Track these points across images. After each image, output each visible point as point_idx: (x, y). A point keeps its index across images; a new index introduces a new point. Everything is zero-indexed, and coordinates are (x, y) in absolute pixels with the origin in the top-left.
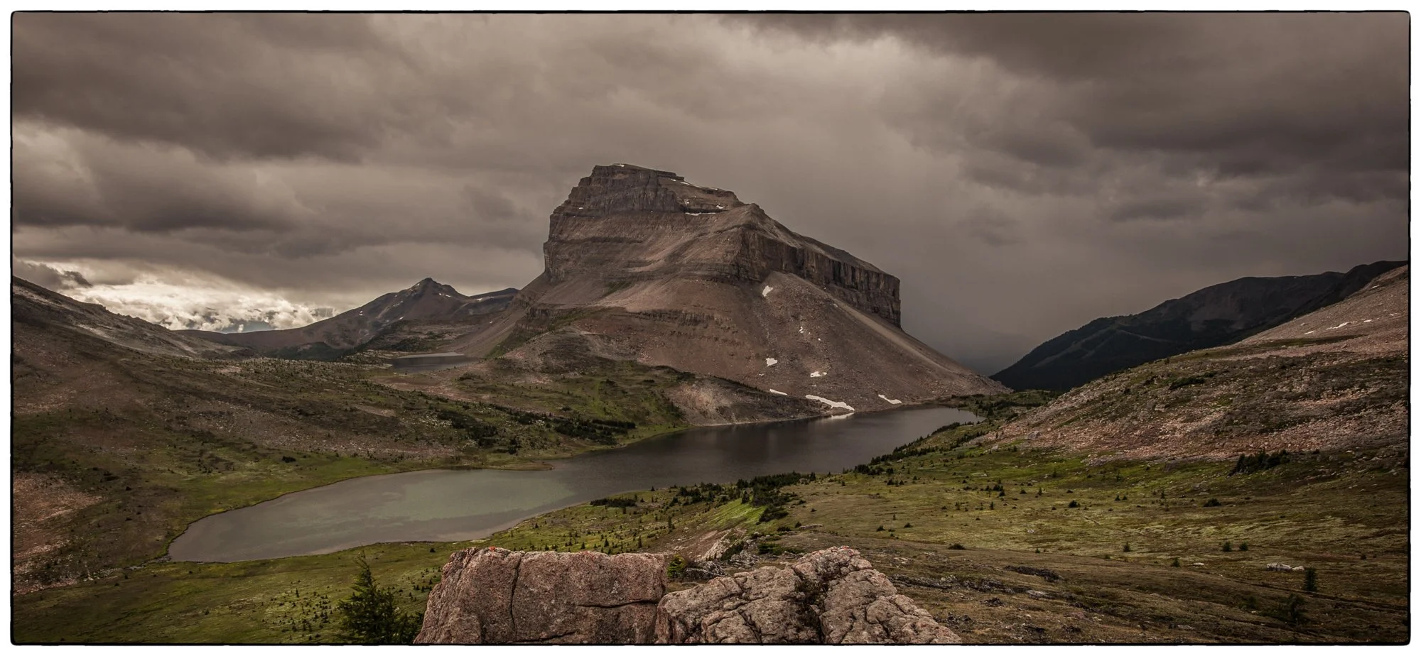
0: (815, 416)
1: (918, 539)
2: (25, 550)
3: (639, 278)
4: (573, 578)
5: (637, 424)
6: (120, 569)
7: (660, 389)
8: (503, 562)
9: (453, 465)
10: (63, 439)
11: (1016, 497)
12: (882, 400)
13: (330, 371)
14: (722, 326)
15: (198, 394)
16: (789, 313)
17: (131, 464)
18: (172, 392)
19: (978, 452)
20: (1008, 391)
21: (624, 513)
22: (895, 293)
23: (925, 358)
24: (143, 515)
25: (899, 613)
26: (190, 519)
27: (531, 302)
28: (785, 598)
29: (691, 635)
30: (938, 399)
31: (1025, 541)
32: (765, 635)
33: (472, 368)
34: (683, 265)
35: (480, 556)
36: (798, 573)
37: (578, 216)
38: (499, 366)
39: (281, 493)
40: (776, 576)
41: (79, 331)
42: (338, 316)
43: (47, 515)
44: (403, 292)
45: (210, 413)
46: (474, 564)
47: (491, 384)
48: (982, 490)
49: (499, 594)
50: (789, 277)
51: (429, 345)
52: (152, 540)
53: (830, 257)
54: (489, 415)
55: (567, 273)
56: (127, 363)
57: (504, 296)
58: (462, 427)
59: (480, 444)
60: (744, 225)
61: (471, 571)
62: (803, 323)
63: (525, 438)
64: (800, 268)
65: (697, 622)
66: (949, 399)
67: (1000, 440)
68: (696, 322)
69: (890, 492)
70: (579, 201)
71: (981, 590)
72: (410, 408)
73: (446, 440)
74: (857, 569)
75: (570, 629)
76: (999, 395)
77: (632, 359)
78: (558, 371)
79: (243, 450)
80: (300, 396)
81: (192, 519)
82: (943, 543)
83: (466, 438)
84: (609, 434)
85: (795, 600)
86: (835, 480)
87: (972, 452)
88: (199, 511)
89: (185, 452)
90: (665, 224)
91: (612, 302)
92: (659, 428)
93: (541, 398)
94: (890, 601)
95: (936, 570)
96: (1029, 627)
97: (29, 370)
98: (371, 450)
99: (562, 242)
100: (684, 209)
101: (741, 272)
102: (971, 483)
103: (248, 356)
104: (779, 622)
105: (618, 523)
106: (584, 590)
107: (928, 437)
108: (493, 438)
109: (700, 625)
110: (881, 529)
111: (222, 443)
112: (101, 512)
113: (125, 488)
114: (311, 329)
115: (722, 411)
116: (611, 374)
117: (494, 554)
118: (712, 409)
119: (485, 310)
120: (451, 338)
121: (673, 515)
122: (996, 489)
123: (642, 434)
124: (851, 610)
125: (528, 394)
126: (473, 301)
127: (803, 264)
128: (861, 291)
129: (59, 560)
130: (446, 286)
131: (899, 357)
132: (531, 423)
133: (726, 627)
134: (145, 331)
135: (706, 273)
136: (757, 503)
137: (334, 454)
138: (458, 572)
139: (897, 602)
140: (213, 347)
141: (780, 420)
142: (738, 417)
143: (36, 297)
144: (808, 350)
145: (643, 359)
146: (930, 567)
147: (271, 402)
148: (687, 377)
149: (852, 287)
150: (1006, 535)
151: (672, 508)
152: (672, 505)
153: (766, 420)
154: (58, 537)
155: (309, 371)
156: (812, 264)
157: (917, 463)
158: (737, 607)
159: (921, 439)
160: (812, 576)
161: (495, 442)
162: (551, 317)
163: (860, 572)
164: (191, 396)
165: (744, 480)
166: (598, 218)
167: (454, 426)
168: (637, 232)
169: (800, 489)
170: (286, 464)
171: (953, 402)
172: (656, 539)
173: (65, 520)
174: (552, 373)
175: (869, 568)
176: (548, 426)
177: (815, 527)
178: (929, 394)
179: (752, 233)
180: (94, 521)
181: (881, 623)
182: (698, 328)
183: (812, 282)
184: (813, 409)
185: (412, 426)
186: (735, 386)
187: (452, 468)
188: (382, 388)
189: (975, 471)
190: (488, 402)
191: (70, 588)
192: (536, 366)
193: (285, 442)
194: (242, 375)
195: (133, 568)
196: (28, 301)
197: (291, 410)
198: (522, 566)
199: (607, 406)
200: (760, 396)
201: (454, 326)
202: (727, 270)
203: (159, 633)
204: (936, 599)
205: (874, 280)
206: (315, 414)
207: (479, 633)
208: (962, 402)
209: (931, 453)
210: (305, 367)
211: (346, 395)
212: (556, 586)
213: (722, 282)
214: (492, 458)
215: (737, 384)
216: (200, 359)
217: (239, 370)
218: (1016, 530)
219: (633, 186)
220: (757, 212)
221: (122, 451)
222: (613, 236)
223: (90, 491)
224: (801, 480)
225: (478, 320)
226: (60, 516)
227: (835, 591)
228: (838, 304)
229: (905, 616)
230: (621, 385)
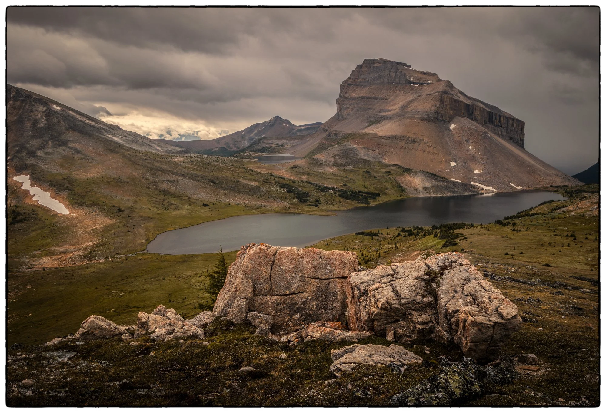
0: (476, 193)
1: (527, 260)
2: (81, 244)
3: (385, 118)
4: (305, 262)
5: (381, 194)
6: (124, 255)
7: (394, 176)
8: (267, 252)
9: (286, 212)
10: (99, 191)
11: (582, 241)
12: (512, 187)
13: (227, 162)
14: (428, 144)
15: (163, 171)
16: (464, 139)
17: (130, 204)
18: (152, 170)
19: (563, 216)
20: (582, 184)
21: (372, 239)
22: (522, 129)
23: (537, 165)
24: (135, 230)
25: (483, 290)
26: (158, 233)
27: (329, 130)
28: (417, 278)
29: (363, 296)
30: (543, 187)
31: (586, 264)
32: (403, 298)
33: (298, 162)
34: (409, 112)
35: (255, 248)
36: (428, 266)
37: (355, 85)
38: (311, 162)
39: (202, 222)
40: (414, 266)
41: (107, 138)
42: (232, 135)
43: (91, 227)
44: (265, 123)
45: (169, 181)
46: (252, 252)
47: (307, 171)
48: (564, 236)
49: (264, 269)
50: (465, 120)
51: (276, 150)
52: (139, 242)
53: (488, 110)
54: (305, 186)
55: (348, 115)
56: (129, 154)
57: (316, 126)
58: (291, 192)
59: (300, 201)
60: (441, 91)
61: (250, 256)
62: (471, 144)
63: (323, 199)
64: (471, 115)
65: (366, 289)
66: (549, 187)
67: (576, 210)
68: (414, 142)
69: (513, 235)
70: (355, 77)
71: (553, 287)
72: (266, 182)
73: (283, 199)
74: (461, 265)
75: (302, 290)
76: (576, 186)
77: (380, 160)
78: (342, 165)
79: (184, 200)
80: (212, 174)
81: (159, 233)
82: (540, 263)
83: (293, 198)
84: (366, 198)
85: (423, 280)
86: (484, 227)
87: (560, 216)
88: (162, 229)
89: (156, 199)
90: (400, 90)
91: (371, 130)
92: (392, 196)
93: (332, 179)
94: (478, 283)
95: (531, 276)
96: (574, 307)
97: (83, 156)
98: (246, 202)
99: (346, 98)
100: (411, 82)
101: (439, 116)
102: (558, 233)
103: (187, 153)
104: (412, 292)
105: (369, 244)
106: (310, 269)
107: (536, 207)
108: (307, 198)
109: (367, 291)
110: (507, 254)
111: (174, 196)
112: (116, 227)
113: (127, 216)
114: (218, 141)
115: (426, 189)
116: (368, 168)
117: (263, 247)
118: (420, 188)
119: (305, 133)
120: (287, 146)
121: (398, 242)
122: (572, 236)
123: (383, 199)
124: (455, 287)
125: (325, 177)
126: (300, 128)
127: (473, 113)
128: (503, 128)
129: (96, 249)
130: (286, 120)
131: (521, 164)
132: (327, 192)
133: (381, 292)
134: (139, 139)
135: (421, 116)
136: (441, 237)
137: (228, 203)
138: (243, 256)
139: (482, 284)
140: (171, 148)
141: (456, 195)
142: (434, 192)
143: (87, 121)
144: (473, 158)
145: (385, 161)
146: (527, 273)
147: (197, 176)
148: (408, 171)
149: (499, 126)
150: (575, 261)
151: (397, 238)
152: (397, 236)
153: (449, 194)
154: (96, 239)
155: (217, 162)
156: (477, 113)
157: (529, 220)
158: (390, 282)
159: (532, 208)
160: (434, 267)
161: (308, 200)
162: (339, 138)
163: (463, 267)
164: (160, 172)
165: (436, 225)
166: (365, 86)
167: (288, 192)
168: (385, 94)
169: (465, 231)
170: (205, 208)
171: (551, 189)
172: (388, 253)
173: (99, 230)
174: (338, 166)
175: (468, 264)
176: (335, 193)
177: (472, 251)
178: (538, 184)
179: (446, 96)
180: (112, 232)
181: (472, 295)
182: (415, 145)
183: (477, 123)
184: (474, 190)
185: (267, 191)
186: (434, 176)
187: (286, 213)
188: (253, 171)
189: (561, 226)
190: (305, 180)
191: (100, 263)
192: (330, 162)
193: (204, 196)
194: (184, 162)
195: (130, 255)
196: (84, 123)
197: (207, 181)
198: (277, 254)
199: (365, 184)
200: (446, 182)
201: (289, 140)
202: (432, 115)
203: (141, 287)
204: (525, 290)
205: (511, 122)
206: (219, 183)
207: (252, 289)
208: (556, 189)
209: (537, 216)
210: (215, 159)
211: (235, 174)
212: (295, 266)
213: (429, 121)
214: (306, 209)
215: (435, 175)
216: (164, 154)
217: (182, 160)
218: (581, 258)
219: (384, 70)
220: (449, 85)
221: (127, 198)
222: (372, 96)
223: (111, 217)
224: (466, 227)
225: (301, 138)
226: (96, 228)
227: (447, 276)
228: (491, 134)
229: (486, 292)
230: (373, 173)
